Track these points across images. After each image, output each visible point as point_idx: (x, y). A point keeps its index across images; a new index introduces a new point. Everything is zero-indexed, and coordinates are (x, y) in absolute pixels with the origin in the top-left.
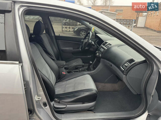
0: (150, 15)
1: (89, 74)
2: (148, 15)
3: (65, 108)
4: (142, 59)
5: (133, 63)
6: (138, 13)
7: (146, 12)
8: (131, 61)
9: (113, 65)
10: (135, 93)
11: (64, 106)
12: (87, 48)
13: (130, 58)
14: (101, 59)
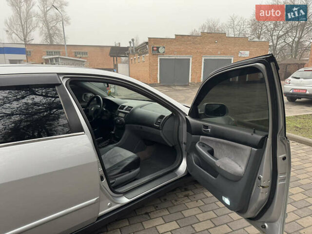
0: (133, 62)
1: (117, 146)
2: (130, 60)
3: (114, 182)
4: (170, 113)
5: (165, 118)
6: (115, 58)
7: (126, 57)
8: (162, 117)
9: (143, 126)
10: (171, 146)
11: (114, 181)
12: (99, 117)
13: (160, 114)
14: (127, 125)
